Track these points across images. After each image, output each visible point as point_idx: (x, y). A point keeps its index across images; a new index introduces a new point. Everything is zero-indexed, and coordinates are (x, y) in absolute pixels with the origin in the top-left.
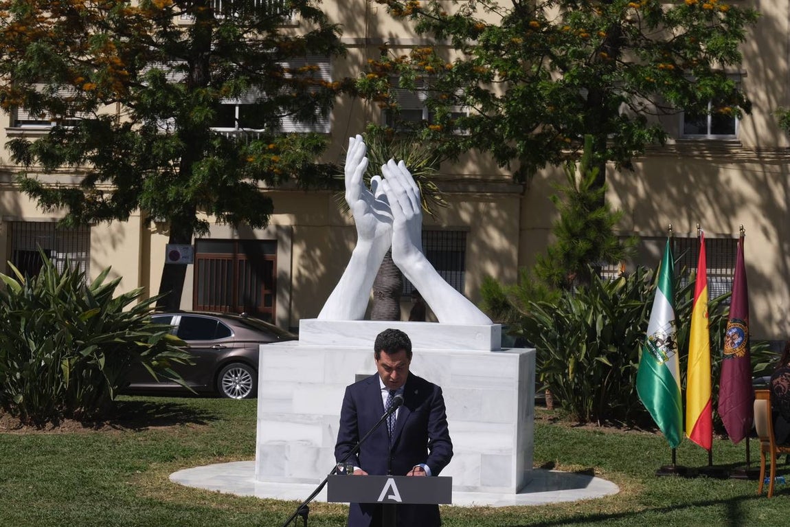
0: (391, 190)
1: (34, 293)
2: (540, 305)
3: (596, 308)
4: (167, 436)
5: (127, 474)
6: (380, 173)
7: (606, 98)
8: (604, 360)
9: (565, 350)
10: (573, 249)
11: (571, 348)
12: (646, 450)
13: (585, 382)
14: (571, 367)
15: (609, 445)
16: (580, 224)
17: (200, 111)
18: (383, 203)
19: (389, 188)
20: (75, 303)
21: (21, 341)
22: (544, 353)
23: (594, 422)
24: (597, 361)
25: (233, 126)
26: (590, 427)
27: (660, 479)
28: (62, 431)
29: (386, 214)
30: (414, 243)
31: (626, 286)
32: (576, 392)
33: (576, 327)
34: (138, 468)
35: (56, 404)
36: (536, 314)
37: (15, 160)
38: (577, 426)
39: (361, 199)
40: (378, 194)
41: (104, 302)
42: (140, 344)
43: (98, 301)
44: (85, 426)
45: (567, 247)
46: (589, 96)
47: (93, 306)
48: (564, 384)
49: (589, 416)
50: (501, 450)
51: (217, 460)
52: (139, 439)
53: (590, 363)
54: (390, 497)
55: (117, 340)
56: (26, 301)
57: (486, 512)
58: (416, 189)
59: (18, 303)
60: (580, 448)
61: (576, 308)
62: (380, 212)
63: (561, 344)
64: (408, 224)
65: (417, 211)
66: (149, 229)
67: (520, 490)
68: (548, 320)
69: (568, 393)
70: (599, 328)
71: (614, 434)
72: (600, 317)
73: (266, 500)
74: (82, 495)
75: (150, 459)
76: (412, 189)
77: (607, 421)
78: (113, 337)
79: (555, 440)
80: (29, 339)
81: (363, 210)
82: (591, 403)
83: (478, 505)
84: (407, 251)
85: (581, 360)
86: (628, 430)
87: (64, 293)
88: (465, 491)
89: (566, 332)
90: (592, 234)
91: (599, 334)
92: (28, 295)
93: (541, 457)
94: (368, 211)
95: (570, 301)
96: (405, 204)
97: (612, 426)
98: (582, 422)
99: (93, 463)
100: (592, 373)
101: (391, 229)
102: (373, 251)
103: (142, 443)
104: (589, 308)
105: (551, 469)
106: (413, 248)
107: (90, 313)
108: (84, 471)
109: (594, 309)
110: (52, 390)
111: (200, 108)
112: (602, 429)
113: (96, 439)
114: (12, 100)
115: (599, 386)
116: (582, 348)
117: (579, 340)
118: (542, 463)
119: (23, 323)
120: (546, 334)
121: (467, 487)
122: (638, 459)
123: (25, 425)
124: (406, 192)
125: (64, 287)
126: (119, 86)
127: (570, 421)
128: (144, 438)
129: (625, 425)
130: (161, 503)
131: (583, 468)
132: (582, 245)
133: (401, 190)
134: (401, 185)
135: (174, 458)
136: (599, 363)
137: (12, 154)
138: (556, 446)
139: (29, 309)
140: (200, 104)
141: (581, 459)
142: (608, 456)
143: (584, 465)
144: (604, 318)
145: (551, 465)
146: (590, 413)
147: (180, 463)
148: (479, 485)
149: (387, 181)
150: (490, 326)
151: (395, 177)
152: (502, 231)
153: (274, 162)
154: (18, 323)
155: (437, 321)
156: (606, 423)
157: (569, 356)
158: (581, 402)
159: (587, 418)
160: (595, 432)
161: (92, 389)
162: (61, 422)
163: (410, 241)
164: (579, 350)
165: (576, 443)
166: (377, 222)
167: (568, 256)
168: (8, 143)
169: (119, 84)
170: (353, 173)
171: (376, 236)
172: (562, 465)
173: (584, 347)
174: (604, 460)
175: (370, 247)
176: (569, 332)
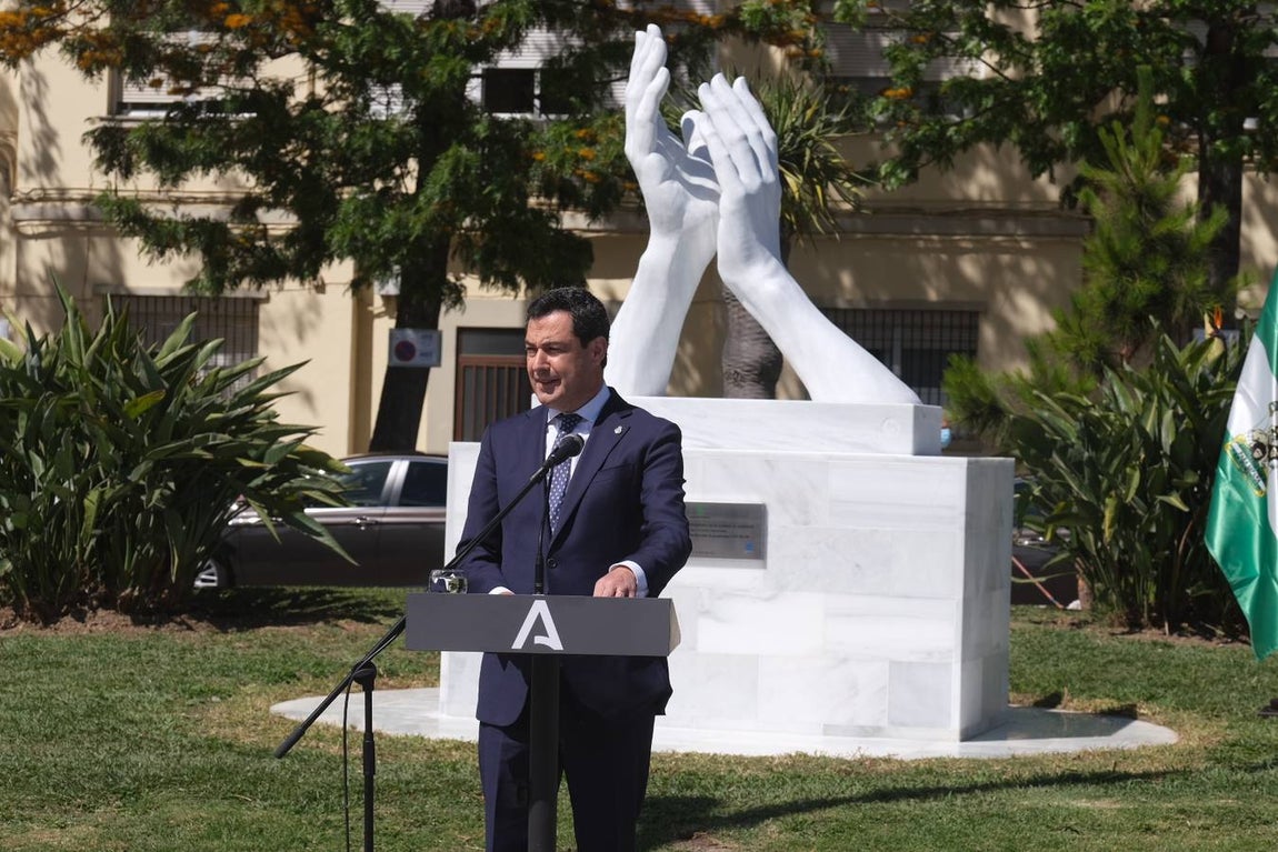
0: (716, 134)
1: (44, 364)
2: (1057, 400)
3: (1162, 398)
4: (293, 640)
5: (190, 702)
6: (695, 103)
7: (1240, 36)
8: (1175, 500)
9: (1099, 483)
10: (1123, 294)
11: (1112, 478)
12: (1253, 675)
13: (1138, 546)
14: (1108, 514)
15: (1178, 666)
16: (1136, 245)
17: (442, 64)
18: (703, 165)
19: (712, 130)
20: (121, 383)
21: (15, 457)
22: (1056, 488)
23: (1159, 629)
24: (1162, 502)
25: (530, 109)
26: (1148, 635)
27: (1266, 721)
28: (91, 631)
29: (708, 184)
30: (763, 241)
31: (1224, 356)
32: (1123, 568)
33: (1122, 438)
34: (216, 693)
35: (87, 584)
36: (1046, 414)
37: (104, 167)
38: (1123, 633)
39: (658, 150)
40: (693, 146)
41: (177, 382)
42: (247, 463)
43: (166, 378)
44: (136, 623)
45: (1112, 292)
46: (1210, 36)
47: (155, 386)
48: (1098, 551)
49: (1150, 617)
50: (930, 654)
51: (384, 684)
52: (237, 644)
53: (1150, 506)
54: (539, 640)
55: (197, 451)
56: (29, 382)
57: (883, 767)
58: (769, 134)
59: (14, 385)
60: (1116, 672)
61: (1126, 403)
62: (695, 180)
63: (1092, 473)
64: (750, 201)
65: (769, 176)
66: (370, 308)
67: (968, 735)
68: (1071, 428)
69: (1107, 572)
70: (1167, 439)
71: (1194, 647)
72: (1168, 415)
73: (442, 741)
74: (82, 732)
75: (246, 678)
76: (760, 134)
77: (1185, 625)
78: (190, 447)
79: (1072, 656)
80: (32, 453)
81: (658, 175)
82: (1153, 589)
83: (867, 754)
84: (748, 257)
85: (1129, 499)
86: (1227, 643)
87: (100, 364)
88: (859, 735)
89: (1104, 447)
92: (32, 368)
93: (1038, 685)
94: (670, 175)
95: (1116, 389)
96: (744, 163)
97: (1193, 634)
98: (1134, 625)
99: (130, 681)
100: (1153, 530)
101: (716, 215)
102: (680, 257)
103: (240, 652)
104: (1149, 400)
105: (1054, 706)
106: (761, 252)
107: (146, 402)
108: (106, 695)
109: (1159, 402)
110: (74, 552)
111: (442, 57)
112: (1174, 639)
113: (151, 643)
114: (98, 54)
115: (1167, 552)
116: (1131, 476)
117: (1126, 461)
118: (1038, 696)
119: (22, 423)
120: (1063, 452)
121: (862, 727)
122: (1233, 690)
123: (22, 619)
124: (746, 138)
125: (99, 350)
126: (294, 20)
127: (1111, 625)
128: (247, 644)
129: (1219, 632)
130: (230, 746)
131: (1116, 704)
132: (1142, 287)
133: (736, 134)
134: (738, 126)
135: (295, 676)
136: (1166, 505)
137: (95, 154)
138: (1072, 666)
139: (34, 396)
140: (443, 51)
141: (1115, 689)
142: (1174, 684)
143: (1119, 699)
144: (1178, 419)
145: (1054, 700)
146: (1151, 609)
147: (305, 685)
148: (884, 723)
149: (709, 116)
150: (911, 405)
151: (726, 109)
152: (1044, 300)
153: (584, 159)
154: (14, 422)
155: (805, 395)
156: (1183, 629)
157: (1107, 494)
158: (1133, 587)
159: (1144, 620)
160: (1155, 644)
161: (152, 552)
162: (90, 614)
163: (753, 236)
164: (1126, 480)
165: (1111, 662)
166: (687, 199)
167: (1113, 308)
168: (87, 134)
169: (294, 15)
170: (638, 100)
171: (685, 226)
172: (1075, 700)
173: (1137, 477)
174: (1161, 691)
175: (673, 249)
176: (1109, 449)
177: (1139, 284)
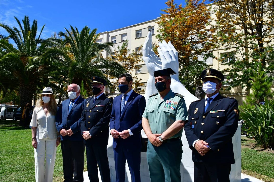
2: (248, 109)
8: (272, 127)
9: (257, 123)
10: (258, 94)
11: (259, 122)
13: (265, 134)
14: (259, 129)
16: (259, 87)
22: (249, 124)
23: (270, 149)
32: (262, 138)
33: (260, 116)
38: (263, 150)
39: (148, 56)
45: (256, 93)
48: (257, 135)
53: (267, 128)
61: (260, 110)
63: (255, 121)
68: (251, 113)
76: (173, 51)
81: (148, 61)
85: (264, 127)
89: (257, 117)
90: (264, 89)
91: (270, 117)
94: (151, 62)
95: (258, 107)
96: (167, 56)
98: (265, 148)
100: (268, 132)
104: (265, 109)
109: (267, 109)
115: (271, 136)
116: (264, 123)
117: (262, 120)
120: (250, 118)
127: (261, 148)
132: (261, 93)
133: (166, 50)
136: (270, 128)
144: (271, 112)
146: (268, 145)
151: (164, 46)
157: (259, 125)
159: (267, 147)
164: (262, 123)
166: (155, 66)
167: (256, 96)
176: (258, 117)
177: (260, 92)
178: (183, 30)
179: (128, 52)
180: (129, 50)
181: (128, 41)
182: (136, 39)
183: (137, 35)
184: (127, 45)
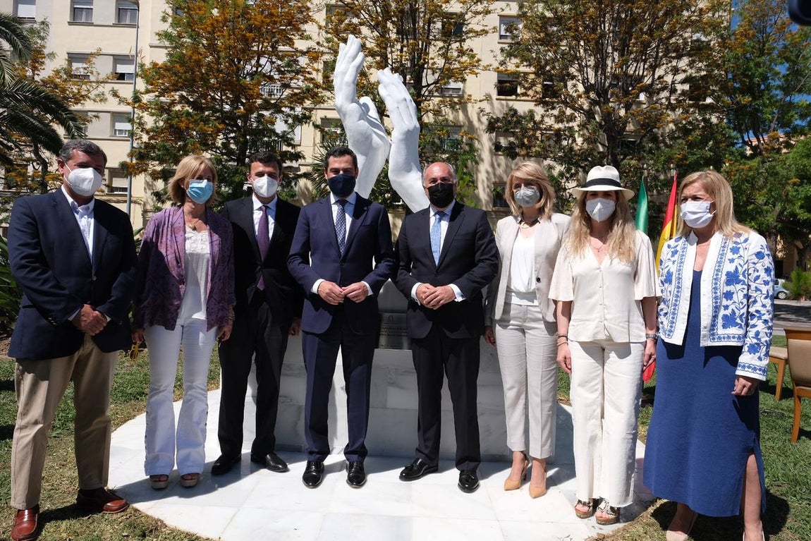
29: (379, 132)
39: (355, 102)
94: (363, 118)
96: (404, 113)
124: (406, 100)
134: (401, 93)
166: (372, 132)
178: (244, 36)
179: (47, 61)
180: (52, 55)
181: (47, 25)
182: (70, 23)
183: (75, 12)
184: (43, 39)
